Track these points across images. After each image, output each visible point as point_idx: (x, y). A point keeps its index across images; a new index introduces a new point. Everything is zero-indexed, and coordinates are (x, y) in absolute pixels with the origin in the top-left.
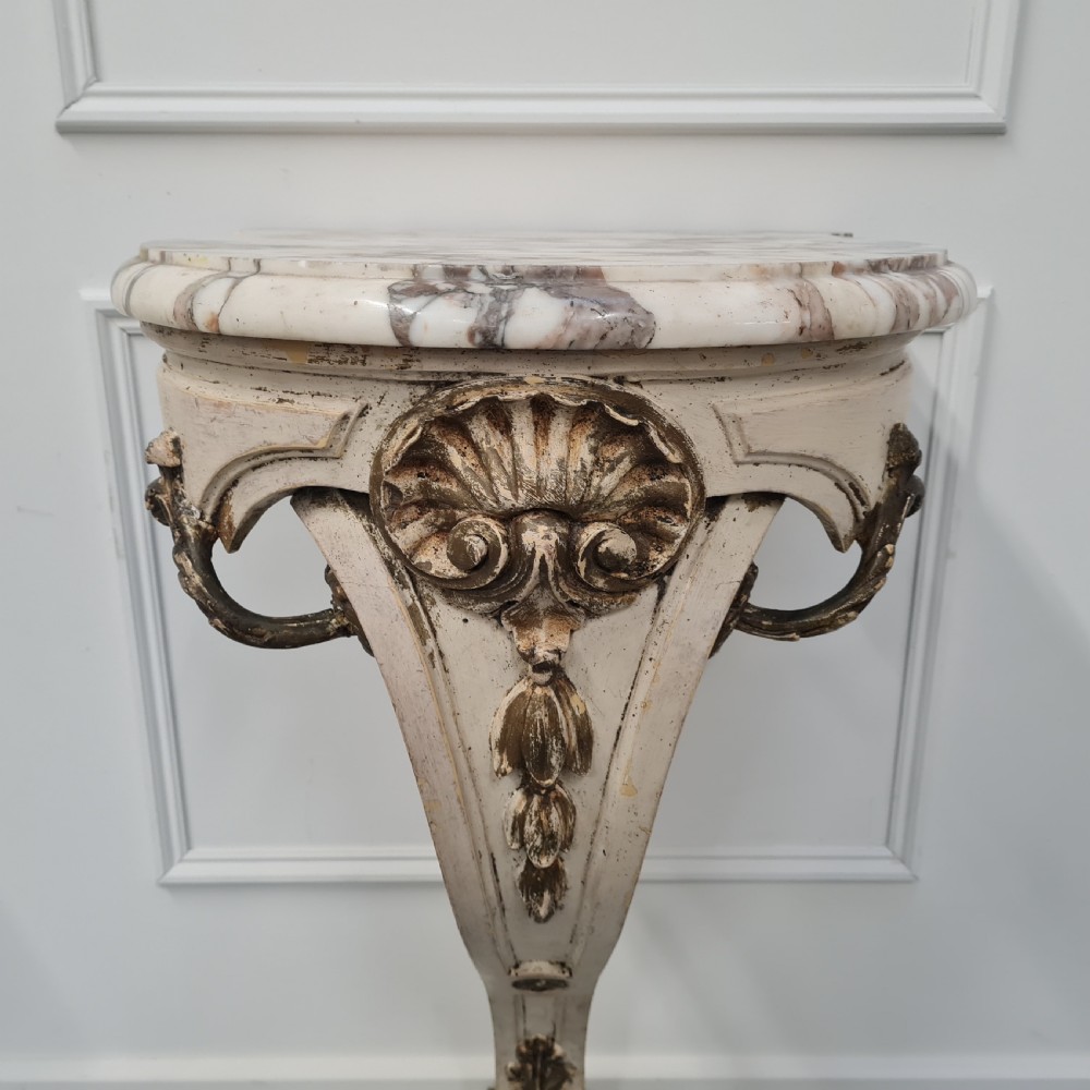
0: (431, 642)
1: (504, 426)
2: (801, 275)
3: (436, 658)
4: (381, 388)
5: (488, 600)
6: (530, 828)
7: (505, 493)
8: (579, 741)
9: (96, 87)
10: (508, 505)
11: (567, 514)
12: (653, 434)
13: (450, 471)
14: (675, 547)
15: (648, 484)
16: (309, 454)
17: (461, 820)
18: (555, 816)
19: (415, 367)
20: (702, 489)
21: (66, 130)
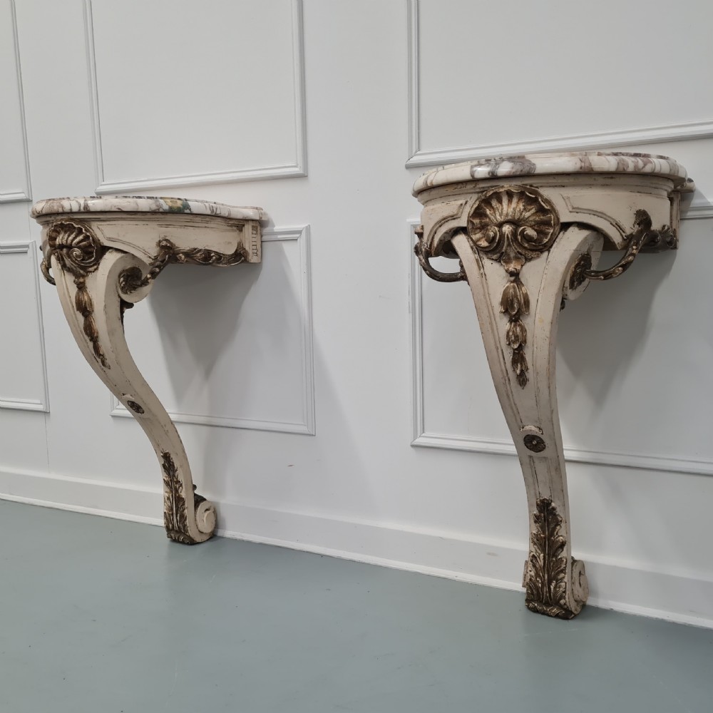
0: (482, 270)
1: (500, 201)
2: (586, 155)
3: (483, 275)
4: (471, 195)
5: (496, 254)
6: (511, 333)
7: (498, 217)
8: (525, 302)
9: (418, 152)
10: (499, 221)
11: (515, 223)
12: (540, 200)
13: (486, 216)
14: (549, 236)
15: (542, 217)
16: (453, 217)
17: (490, 331)
18: (518, 329)
19: (478, 186)
20: (558, 219)
21: (408, 167)
